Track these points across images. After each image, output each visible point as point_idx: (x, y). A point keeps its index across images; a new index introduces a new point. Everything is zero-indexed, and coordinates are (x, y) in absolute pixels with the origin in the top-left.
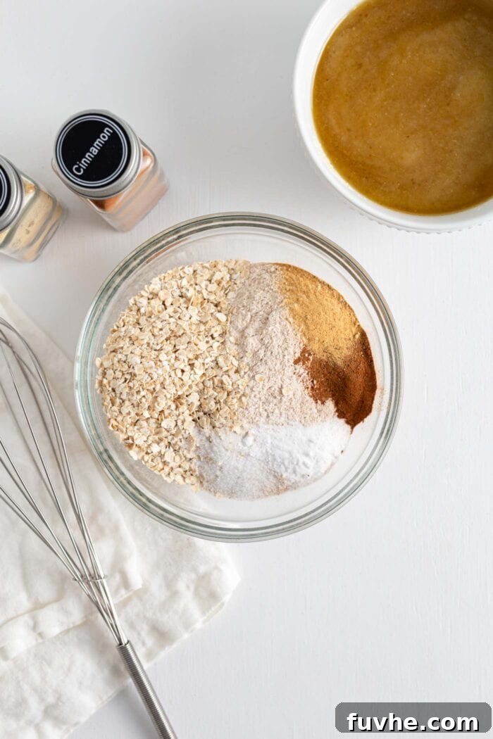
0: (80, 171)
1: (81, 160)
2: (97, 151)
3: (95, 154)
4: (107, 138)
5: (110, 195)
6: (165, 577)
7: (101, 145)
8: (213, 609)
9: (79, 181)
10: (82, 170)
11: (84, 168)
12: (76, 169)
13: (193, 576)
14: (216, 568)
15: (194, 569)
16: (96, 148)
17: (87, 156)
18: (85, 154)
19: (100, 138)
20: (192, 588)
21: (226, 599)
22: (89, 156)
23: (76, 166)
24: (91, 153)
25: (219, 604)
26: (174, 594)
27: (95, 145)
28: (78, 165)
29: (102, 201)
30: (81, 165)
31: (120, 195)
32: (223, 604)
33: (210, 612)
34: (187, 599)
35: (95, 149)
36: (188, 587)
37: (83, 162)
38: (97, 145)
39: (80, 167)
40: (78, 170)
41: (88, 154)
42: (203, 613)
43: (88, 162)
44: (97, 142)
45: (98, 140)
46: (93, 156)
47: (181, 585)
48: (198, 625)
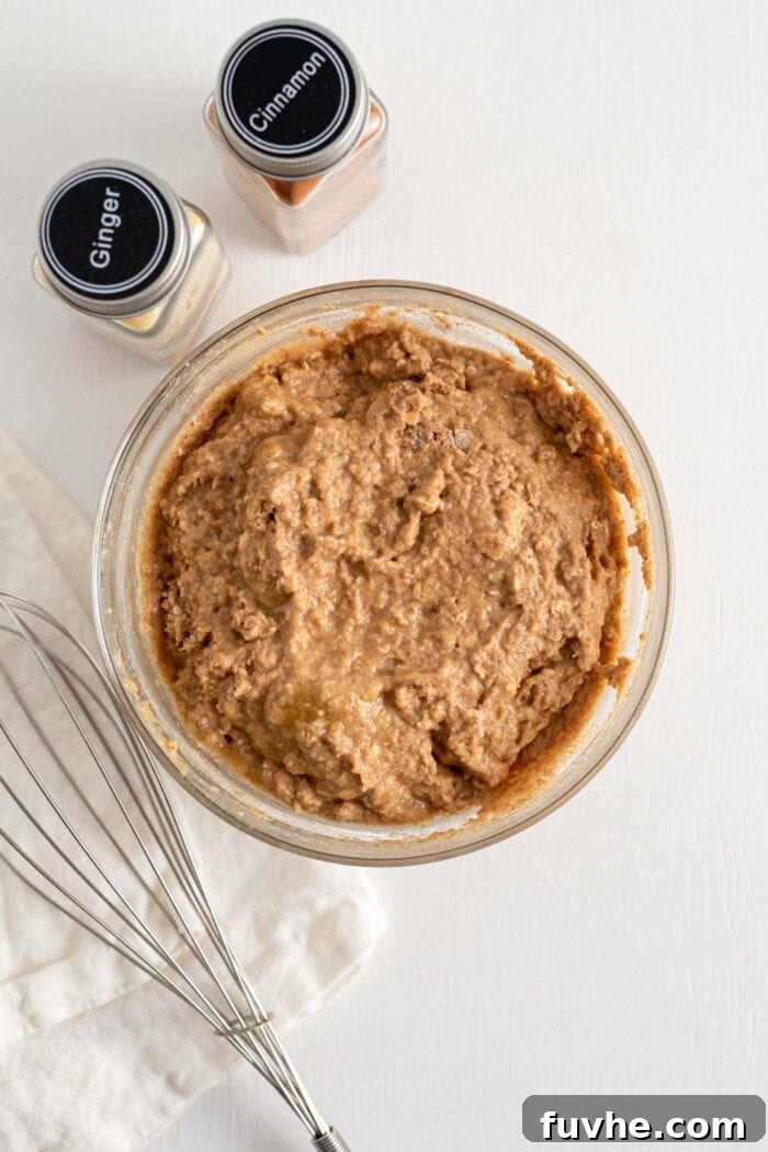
0: (261, 125)
1: (266, 105)
2: (295, 92)
3: (292, 97)
4: (315, 71)
5: (305, 175)
6: (256, 918)
7: (303, 83)
8: (342, 975)
9: (258, 142)
10: (265, 123)
11: (271, 119)
12: (255, 120)
13: (305, 917)
14: (348, 903)
15: (308, 904)
16: (294, 87)
17: (276, 100)
18: (274, 96)
19: (302, 70)
20: (304, 939)
21: (364, 957)
22: (280, 99)
23: (256, 116)
24: (285, 95)
25: (352, 966)
26: (271, 951)
27: (292, 81)
28: (260, 113)
29: (291, 183)
30: (264, 114)
31: (320, 178)
32: (358, 967)
33: (336, 980)
34: (295, 959)
35: (291, 89)
36: (296, 937)
37: (268, 109)
38: (296, 81)
39: (262, 118)
40: (259, 122)
41: (279, 95)
42: (324, 983)
43: (278, 110)
44: (296, 77)
45: (299, 73)
46: (287, 101)
47: (284, 933)
48: (314, 1005)
